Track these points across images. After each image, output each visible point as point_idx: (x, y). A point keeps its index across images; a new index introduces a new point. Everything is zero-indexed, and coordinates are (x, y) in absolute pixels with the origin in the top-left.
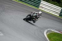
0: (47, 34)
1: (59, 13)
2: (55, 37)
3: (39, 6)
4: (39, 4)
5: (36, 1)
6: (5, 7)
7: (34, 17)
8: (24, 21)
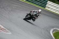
0: (53, 33)
3: (46, 6)
4: (46, 4)
5: (42, 1)
6: (13, 7)
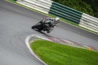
0: (31, 42)
1: (49, 8)
2: (42, 48)
7: (47, 25)
8: (32, 30)
